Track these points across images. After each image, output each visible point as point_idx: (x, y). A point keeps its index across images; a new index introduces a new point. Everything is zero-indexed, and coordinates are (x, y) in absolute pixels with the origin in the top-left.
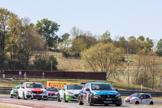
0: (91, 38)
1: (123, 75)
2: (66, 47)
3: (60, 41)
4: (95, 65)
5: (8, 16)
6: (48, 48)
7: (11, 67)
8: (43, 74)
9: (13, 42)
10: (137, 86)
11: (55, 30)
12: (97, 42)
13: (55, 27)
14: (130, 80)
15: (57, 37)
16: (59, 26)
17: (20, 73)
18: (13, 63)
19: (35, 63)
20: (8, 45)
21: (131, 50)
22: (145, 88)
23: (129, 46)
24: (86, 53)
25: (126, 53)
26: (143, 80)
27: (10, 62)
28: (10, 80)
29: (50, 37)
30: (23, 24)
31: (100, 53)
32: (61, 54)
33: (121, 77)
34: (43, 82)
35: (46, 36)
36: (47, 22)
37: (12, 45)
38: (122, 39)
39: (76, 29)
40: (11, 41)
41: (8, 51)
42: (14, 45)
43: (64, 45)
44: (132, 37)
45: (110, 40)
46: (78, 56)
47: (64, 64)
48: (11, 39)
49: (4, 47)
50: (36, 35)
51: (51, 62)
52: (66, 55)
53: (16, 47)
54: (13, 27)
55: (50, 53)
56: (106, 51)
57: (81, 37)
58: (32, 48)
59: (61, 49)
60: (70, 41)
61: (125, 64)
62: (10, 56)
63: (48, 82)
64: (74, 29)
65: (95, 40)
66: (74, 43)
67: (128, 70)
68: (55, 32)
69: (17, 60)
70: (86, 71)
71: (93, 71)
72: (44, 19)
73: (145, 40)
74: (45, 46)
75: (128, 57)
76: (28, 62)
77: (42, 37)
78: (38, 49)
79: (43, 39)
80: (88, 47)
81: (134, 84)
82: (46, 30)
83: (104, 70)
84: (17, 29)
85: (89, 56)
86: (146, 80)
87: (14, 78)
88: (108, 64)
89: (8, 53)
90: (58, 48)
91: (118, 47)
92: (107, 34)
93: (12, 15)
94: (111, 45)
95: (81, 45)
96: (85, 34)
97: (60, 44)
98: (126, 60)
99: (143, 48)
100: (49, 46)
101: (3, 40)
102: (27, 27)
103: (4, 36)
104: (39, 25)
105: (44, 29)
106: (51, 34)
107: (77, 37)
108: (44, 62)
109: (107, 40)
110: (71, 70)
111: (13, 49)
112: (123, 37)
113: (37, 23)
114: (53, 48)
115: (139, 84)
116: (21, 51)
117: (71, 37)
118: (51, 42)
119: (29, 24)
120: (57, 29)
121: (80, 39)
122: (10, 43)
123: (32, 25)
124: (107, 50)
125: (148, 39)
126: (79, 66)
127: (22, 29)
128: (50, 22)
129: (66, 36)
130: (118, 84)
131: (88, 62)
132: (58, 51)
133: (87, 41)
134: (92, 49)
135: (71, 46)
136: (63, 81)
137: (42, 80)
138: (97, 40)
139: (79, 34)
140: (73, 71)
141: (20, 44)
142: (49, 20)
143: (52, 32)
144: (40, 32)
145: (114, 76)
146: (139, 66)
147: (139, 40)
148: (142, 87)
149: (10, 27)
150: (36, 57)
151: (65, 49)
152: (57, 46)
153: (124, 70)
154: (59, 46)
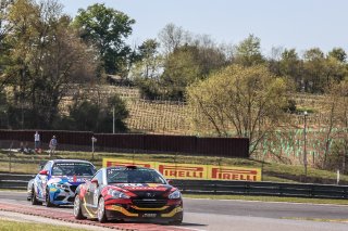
0: (211, 51)
1: (292, 144)
2: (150, 73)
3: (136, 58)
4: (222, 120)
6: (104, 75)
7: (14, 124)
9: (19, 62)
10: (325, 174)
11: (123, 31)
12: (228, 63)
13: (123, 25)
14: (309, 158)
15: (127, 49)
16: (133, 22)
17: (37, 137)
18: (18, 111)
19: (73, 111)
20: (8, 67)
21: (311, 84)
22: (346, 178)
23: (307, 72)
24: (198, 90)
25: (299, 90)
26: (341, 159)
27: (11, 110)
28: (12, 155)
29: (110, 50)
30: (45, 18)
31: (235, 89)
32: (136, 92)
33: (287, 151)
34: (93, 160)
35: (100, 46)
36: (102, 13)
37: (17, 67)
38: (290, 55)
39: (175, 30)
40: (14, 58)
41: (7, 82)
42: (23, 67)
43: (144, 68)
44: (314, 51)
45: (258, 59)
46: (178, 97)
47: (143, 117)
48: (15, 53)
50: (75, 43)
51: (113, 111)
52: (150, 95)
53: (28, 74)
54: (19, 25)
55: (111, 90)
56: (249, 85)
57: (186, 49)
58: (66, 76)
59: (137, 80)
60: (160, 58)
61: (296, 119)
62: (12, 95)
63: (105, 160)
64: (170, 29)
65: (222, 56)
66: (169, 65)
67: (305, 133)
68: (122, 38)
69: (28, 105)
70: (199, 135)
71: (216, 135)
72: (96, 6)
74: (99, 70)
75: (305, 102)
76: (55, 111)
77: (91, 49)
78: (82, 79)
79: (91, 54)
80: (204, 74)
81: (319, 167)
82: (101, 31)
83: (243, 131)
84: (30, 29)
85: (206, 98)
87: (22, 150)
88: (254, 116)
89: (9, 89)
90: (130, 76)
91: (279, 75)
92: (251, 44)
94: (261, 70)
95: (186, 69)
96: (197, 43)
97: (134, 66)
98: (299, 107)
99: (341, 78)
100: (108, 72)
102: (54, 24)
104: (83, 18)
105: (95, 29)
106: (112, 42)
107: (177, 50)
108: (94, 111)
109: (250, 57)
110: (161, 133)
111: (18, 78)
112: (292, 51)
113: (79, 14)
114: (117, 77)
115: (331, 168)
116: (39, 84)
117: (162, 50)
118: (113, 62)
119: (58, 17)
120: (128, 30)
121: (182, 54)
122: (11, 64)
123: (65, 19)
124: (253, 82)
126: (183, 120)
127: (42, 29)
128: (109, 12)
129: (149, 47)
130: (279, 167)
131: (205, 112)
132: (128, 84)
133: (204, 60)
134: (214, 81)
135: (161, 71)
136: (141, 159)
137: (89, 154)
138: (228, 57)
139: (182, 43)
140: (166, 133)
141: (36, 65)
142: (107, 7)
143: (114, 36)
144: (85, 37)
145: (270, 147)
146: (332, 123)
147: (332, 59)
148: (338, 176)
149: (12, 25)
150: (76, 98)
151: (146, 79)
152: (126, 72)
153: (293, 134)
154: (133, 72)
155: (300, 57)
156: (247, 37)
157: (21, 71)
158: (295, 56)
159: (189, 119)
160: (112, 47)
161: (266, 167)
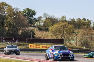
0: (55, 19)
1: (74, 41)
2: (40, 24)
3: (37, 21)
4: (57, 35)
5: (6, 7)
6: (29, 25)
7: (8, 36)
8: (27, 40)
9: (9, 22)
10: (81, 47)
12: (58, 22)
13: (34, 13)
14: (78, 44)
15: (35, 19)
16: (36, 12)
17: (13, 39)
18: (9, 33)
19: (22, 33)
20: (7, 23)
21: (78, 26)
22: (86, 48)
23: (77, 24)
24: (52, 28)
25: (75, 28)
26: (85, 44)
27: (7, 33)
28: (8, 44)
30: (15, 11)
31: (60, 28)
32: (37, 28)
33: (72, 42)
34: (27, 45)
35: (28, 18)
36: (29, 10)
38: (73, 20)
39: (46, 14)
41: (6, 26)
43: (39, 23)
44: (79, 19)
45: (66, 21)
46: (47, 30)
47: (38, 34)
48: (8, 20)
49: (4, 24)
50: (22, 17)
51: (31, 33)
52: (40, 29)
53: (11, 24)
54: (9, 13)
55: (31, 28)
57: (49, 18)
58: (20, 25)
59: (37, 26)
60: (42, 21)
61: (75, 34)
63: (30, 45)
64: (45, 14)
66: (45, 22)
67: (76, 38)
68: (34, 16)
69: (11, 32)
70: (52, 39)
71: (56, 39)
72: (27, 8)
73: (86, 21)
74: (28, 23)
75: (77, 31)
76: (18, 33)
78: (24, 26)
79: (26, 20)
80: (53, 24)
81: (80, 46)
82: (29, 14)
83: (62, 38)
84: (12, 14)
85: (53, 30)
86: (87, 44)
87: (10, 43)
88: (65, 34)
89: (7, 28)
92: (64, 17)
93: (9, 6)
94: (66, 23)
95: (48, 23)
96: (51, 17)
97: (36, 23)
98: (75, 32)
99: (85, 25)
101: (4, 20)
102: (17, 13)
103: (4, 18)
104: (24, 11)
105: (27, 14)
107: (46, 19)
108: (27, 33)
109: (64, 20)
110: (43, 38)
111: (9, 26)
112: (74, 19)
114: (32, 25)
115: (83, 46)
116: (14, 27)
117: (43, 19)
118: (31, 22)
119: (18, 11)
120: (35, 14)
121: (48, 20)
123: (20, 12)
124: (64, 26)
125: (88, 20)
126: (48, 35)
127: (14, 14)
128: (30, 10)
129: (40, 18)
130: (71, 46)
131: (53, 33)
132: (35, 27)
133: (52, 21)
134: (55, 26)
135: (43, 24)
136: (38, 44)
137: (26, 43)
138: (58, 20)
139: (48, 17)
140: (44, 38)
141: (13, 23)
142: (30, 9)
143: (32, 16)
144: (25, 16)
145: (68, 41)
146: (83, 35)
147: (83, 21)
148: (84, 48)
149: (7, 13)
150: (23, 30)
151: (39, 26)
152: (35, 24)
153: (74, 38)
154: (36, 24)
155: (76, 20)
156: (63, 16)
157: (10, 24)
158: (74, 20)
159: (49, 35)
160: (31, 18)
161: (68, 46)
